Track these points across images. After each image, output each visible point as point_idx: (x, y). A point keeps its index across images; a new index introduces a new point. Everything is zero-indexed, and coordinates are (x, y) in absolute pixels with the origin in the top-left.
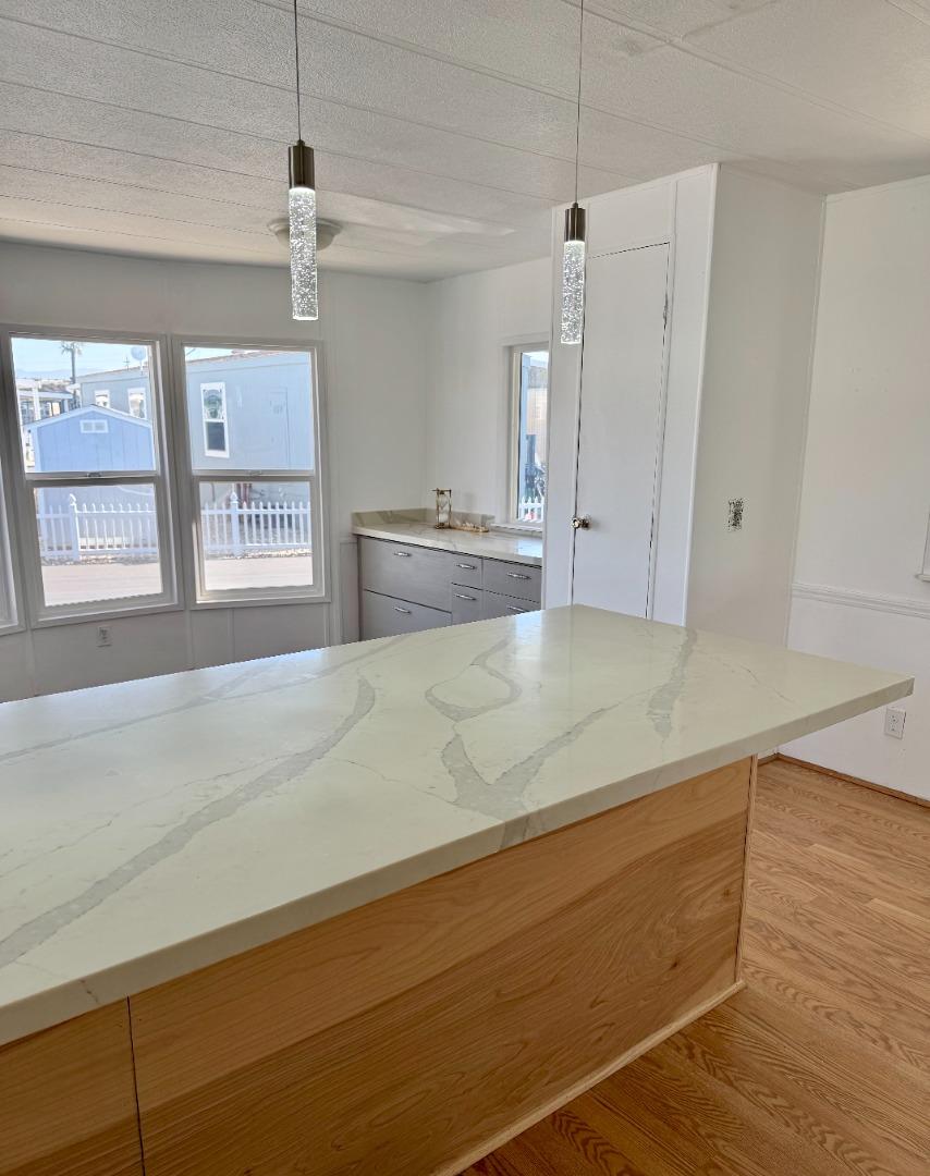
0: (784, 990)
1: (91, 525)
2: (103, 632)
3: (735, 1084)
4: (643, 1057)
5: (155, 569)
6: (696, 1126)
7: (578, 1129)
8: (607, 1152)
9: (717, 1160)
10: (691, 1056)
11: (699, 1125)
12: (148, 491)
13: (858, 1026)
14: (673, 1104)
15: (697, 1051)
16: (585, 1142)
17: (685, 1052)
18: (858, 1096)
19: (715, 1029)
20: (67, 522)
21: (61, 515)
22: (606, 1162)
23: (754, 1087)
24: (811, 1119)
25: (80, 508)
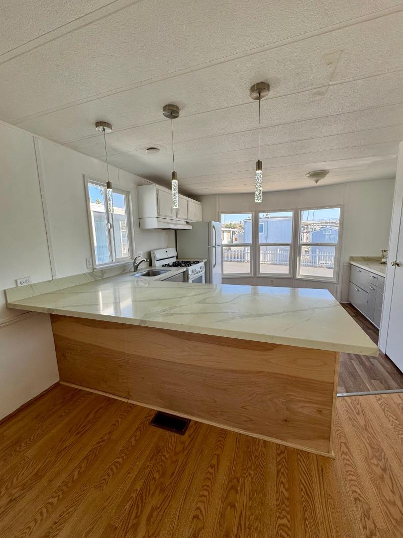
0: (350, 475)
1: (321, 257)
2: (272, 281)
3: (280, 474)
4: (264, 441)
5: (288, 267)
6: (250, 468)
7: (223, 437)
8: (221, 448)
9: (241, 480)
10: (279, 455)
11: (251, 469)
12: (288, 248)
13: (366, 515)
14: (253, 457)
15: (282, 456)
16: (220, 441)
17: (279, 452)
18: (320, 528)
19: (299, 456)
20: (315, 256)
21: (314, 255)
22: (217, 448)
23: (284, 480)
24: (288, 509)
25: (319, 253)
